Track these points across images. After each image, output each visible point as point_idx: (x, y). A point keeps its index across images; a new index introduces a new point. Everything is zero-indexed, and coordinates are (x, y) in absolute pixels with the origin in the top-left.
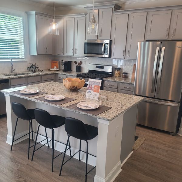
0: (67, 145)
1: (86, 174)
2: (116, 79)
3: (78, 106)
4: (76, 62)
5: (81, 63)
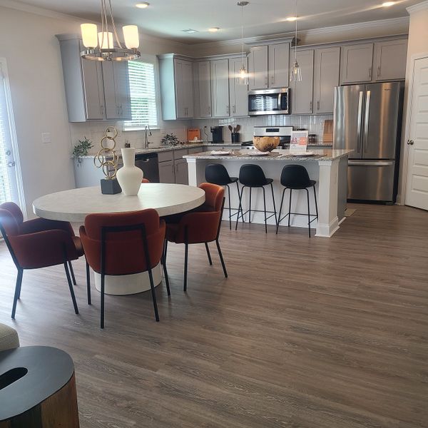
4: (230, 127)
5: (239, 127)
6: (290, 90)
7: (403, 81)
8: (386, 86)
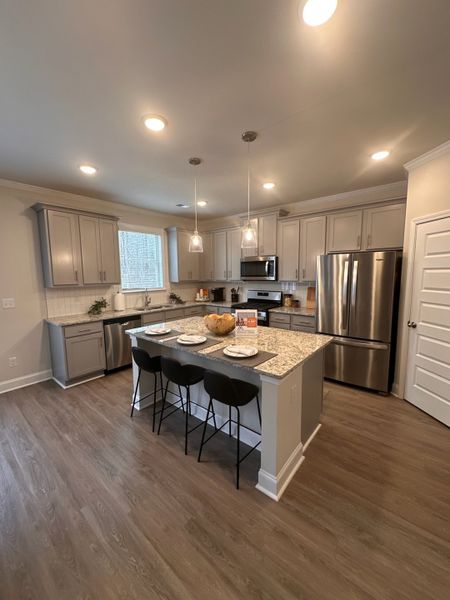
0: (209, 410)
1: (239, 462)
2: (286, 310)
3: (225, 351)
6: (277, 258)
7: (400, 251)
8: (378, 256)
